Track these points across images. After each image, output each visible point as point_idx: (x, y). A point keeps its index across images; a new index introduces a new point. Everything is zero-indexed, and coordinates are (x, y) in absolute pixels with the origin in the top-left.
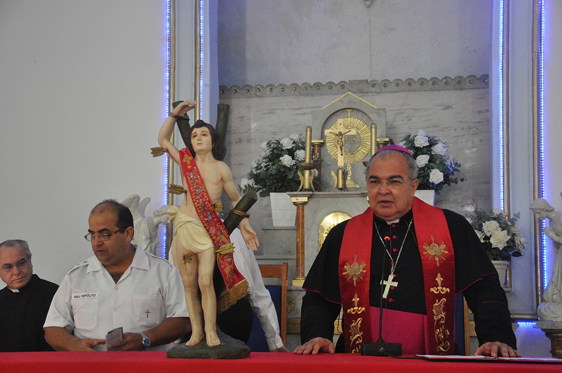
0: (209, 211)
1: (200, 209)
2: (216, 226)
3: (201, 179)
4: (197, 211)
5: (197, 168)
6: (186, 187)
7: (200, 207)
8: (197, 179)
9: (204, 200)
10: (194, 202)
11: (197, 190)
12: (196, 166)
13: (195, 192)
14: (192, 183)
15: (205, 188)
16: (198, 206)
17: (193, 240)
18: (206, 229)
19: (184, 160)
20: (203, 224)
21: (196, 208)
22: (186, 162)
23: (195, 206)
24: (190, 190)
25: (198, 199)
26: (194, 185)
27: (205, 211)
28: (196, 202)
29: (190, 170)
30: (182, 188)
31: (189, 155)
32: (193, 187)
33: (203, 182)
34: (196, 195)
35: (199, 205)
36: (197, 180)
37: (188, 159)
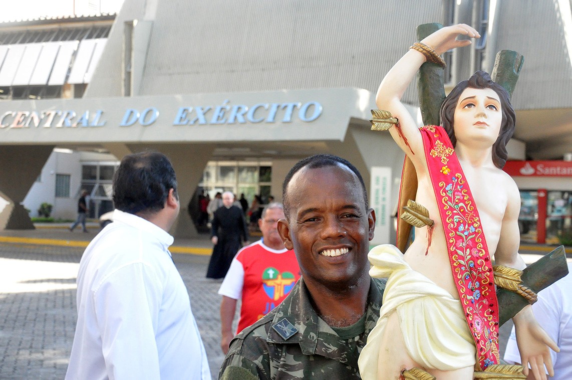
0: (479, 280)
1: (462, 273)
2: (483, 316)
3: (473, 204)
4: (454, 274)
5: (464, 178)
6: (434, 214)
7: (463, 268)
8: (463, 201)
9: (475, 252)
10: (451, 254)
11: (461, 228)
12: (461, 172)
13: (456, 229)
14: (451, 209)
15: (480, 227)
16: (460, 265)
17: (433, 338)
18: (466, 321)
19: (434, 153)
20: (463, 307)
21: (453, 268)
22: (439, 158)
23: (452, 262)
24: (445, 224)
25: (461, 249)
26: (454, 214)
27: (472, 278)
28: (456, 253)
29: (447, 179)
30: (427, 215)
31: (445, 144)
32: (452, 217)
33: (475, 211)
34: (458, 237)
35: (462, 262)
36: (461, 204)
37: (441, 151)
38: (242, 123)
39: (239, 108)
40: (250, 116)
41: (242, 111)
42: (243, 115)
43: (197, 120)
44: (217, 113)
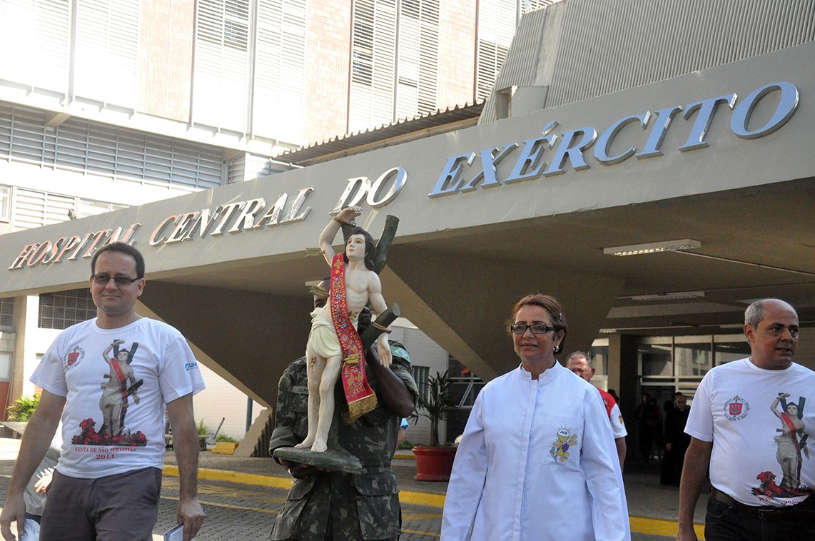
0: (344, 318)
1: (336, 315)
2: (349, 334)
4: (332, 316)
5: (344, 274)
8: (341, 284)
13: (335, 296)
14: (335, 288)
15: (345, 294)
16: (335, 312)
18: (338, 336)
20: (336, 330)
21: (332, 313)
22: (336, 267)
23: (332, 310)
25: (336, 305)
26: (336, 291)
27: (340, 317)
31: (341, 261)
33: (345, 289)
34: (335, 300)
36: (339, 286)
37: (339, 263)
38: (578, 169)
39: (577, 134)
40: (599, 152)
41: (583, 142)
42: (583, 150)
43: (481, 177)
44: (525, 154)
